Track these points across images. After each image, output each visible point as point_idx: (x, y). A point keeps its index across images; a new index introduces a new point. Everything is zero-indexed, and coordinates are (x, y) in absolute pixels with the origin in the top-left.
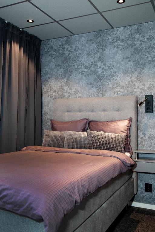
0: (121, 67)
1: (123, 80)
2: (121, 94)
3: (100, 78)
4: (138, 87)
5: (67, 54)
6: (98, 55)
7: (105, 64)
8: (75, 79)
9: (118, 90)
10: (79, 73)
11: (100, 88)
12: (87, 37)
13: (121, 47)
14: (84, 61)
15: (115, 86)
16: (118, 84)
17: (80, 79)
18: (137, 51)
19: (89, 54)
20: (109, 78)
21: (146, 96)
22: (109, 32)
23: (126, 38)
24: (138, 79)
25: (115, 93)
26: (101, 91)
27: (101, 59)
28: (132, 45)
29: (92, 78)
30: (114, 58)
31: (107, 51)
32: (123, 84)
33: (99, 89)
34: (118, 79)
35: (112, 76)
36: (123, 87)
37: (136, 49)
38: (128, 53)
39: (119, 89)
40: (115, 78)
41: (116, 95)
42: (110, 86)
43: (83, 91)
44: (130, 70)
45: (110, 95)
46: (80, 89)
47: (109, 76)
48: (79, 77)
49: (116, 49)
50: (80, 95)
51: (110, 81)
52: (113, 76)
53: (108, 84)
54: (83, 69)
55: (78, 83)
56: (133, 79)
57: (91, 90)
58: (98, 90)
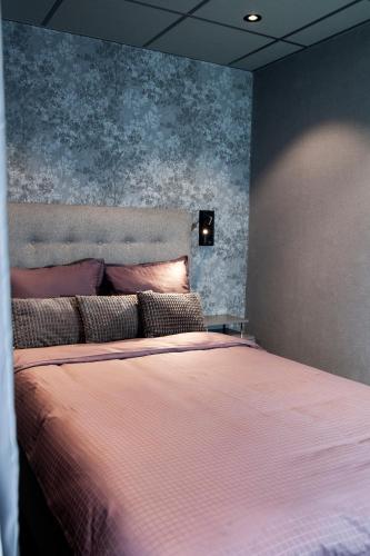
0: (156, 142)
1: (159, 172)
2: (155, 203)
3: (108, 161)
4: (188, 192)
5: (18, 75)
6: (106, 102)
7: (121, 129)
8: (43, 151)
9: (150, 193)
10: (55, 137)
11: (110, 186)
12: (77, 46)
13: (157, 98)
14: (69, 108)
15: (143, 184)
16: (149, 180)
17: (58, 154)
18: (187, 116)
19: (82, 93)
20: (130, 162)
21: (201, 213)
22: (132, 54)
23: (168, 81)
24: (188, 175)
25: (142, 199)
26: (111, 191)
27: (111, 113)
28: (178, 100)
29: (90, 157)
30: (140, 118)
31: (127, 98)
32: (160, 183)
33: (107, 188)
34: (150, 169)
35: (136, 159)
36: (159, 189)
37: (186, 111)
38: (171, 114)
39: (150, 191)
40: (144, 165)
41: (144, 204)
42: (133, 182)
43: (64, 186)
44: (173, 153)
45: (132, 202)
46: (56, 181)
47: (131, 159)
48: (53, 147)
49: (145, 97)
50: (57, 196)
51: (133, 172)
52: (139, 160)
53: (128, 178)
54: (65, 129)
55: (53, 164)
56: (179, 173)
57: (87, 188)
58: (105, 188)
